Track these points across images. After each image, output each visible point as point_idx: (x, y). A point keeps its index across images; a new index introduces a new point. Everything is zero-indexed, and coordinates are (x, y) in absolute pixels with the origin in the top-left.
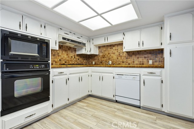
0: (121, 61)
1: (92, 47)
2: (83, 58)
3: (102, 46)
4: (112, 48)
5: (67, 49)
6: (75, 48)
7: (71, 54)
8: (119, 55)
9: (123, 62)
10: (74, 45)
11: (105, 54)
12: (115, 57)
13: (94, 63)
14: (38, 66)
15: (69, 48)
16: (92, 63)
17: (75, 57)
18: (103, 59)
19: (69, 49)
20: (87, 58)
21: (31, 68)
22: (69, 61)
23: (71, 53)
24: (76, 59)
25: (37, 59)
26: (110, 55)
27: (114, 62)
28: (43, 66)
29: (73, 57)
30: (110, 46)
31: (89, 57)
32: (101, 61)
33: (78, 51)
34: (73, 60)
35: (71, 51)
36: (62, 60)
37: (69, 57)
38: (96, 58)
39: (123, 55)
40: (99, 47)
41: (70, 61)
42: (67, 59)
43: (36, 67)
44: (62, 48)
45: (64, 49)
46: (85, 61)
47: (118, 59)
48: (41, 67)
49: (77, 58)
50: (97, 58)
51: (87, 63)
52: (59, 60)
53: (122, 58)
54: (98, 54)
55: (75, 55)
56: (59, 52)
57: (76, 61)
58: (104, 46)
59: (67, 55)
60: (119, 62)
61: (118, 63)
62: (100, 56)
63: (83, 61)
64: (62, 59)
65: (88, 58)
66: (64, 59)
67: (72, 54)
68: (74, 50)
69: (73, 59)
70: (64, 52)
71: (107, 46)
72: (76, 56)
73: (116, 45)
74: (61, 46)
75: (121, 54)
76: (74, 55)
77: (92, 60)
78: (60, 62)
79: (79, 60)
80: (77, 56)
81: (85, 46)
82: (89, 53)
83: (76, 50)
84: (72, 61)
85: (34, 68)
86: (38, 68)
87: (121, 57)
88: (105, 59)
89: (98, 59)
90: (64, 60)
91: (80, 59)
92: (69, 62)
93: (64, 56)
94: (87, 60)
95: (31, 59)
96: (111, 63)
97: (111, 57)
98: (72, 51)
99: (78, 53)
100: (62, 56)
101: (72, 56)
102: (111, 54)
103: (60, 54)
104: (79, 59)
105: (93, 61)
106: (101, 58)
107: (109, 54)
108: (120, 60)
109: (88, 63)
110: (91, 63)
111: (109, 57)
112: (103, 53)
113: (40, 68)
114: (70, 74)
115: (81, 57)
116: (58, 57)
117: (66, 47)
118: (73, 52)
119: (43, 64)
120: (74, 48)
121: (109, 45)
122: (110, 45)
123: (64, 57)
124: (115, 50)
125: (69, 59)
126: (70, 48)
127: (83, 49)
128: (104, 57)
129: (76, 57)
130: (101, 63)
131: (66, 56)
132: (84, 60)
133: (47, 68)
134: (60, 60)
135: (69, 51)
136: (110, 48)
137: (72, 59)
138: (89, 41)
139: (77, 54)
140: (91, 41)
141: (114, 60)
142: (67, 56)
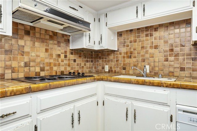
0: (177, 65)
1: (105, 32)
2: (85, 57)
3: (127, 31)
4: (151, 35)
5: (48, 37)
6: (66, 35)
7: (58, 50)
8: (172, 50)
9: (182, 69)
10: (62, 27)
11: (132, 50)
12: (159, 56)
13: (107, 69)
15: (51, 34)
16: (103, 68)
17: (66, 56)
18: (128, 61)
19: (51, 38)
20: (92, 58)
22: (52, 65)
23: (56, 46)
24: (69, 60)
26: (147, 52)
27: (157, 69)
29: (62, 56)
30: (147, 30)
31: (98, 55)
32: (124, 65)
33: (73, 41)
34: (62, 63)
35: (56, 42)
36: (32, 64)
37: (51, 55)
38: (111, 57)
39: (181, 50)
40: (118, 33)
41: (55, 65)
42: (47, 61)
44: (31, 35)
45: (37, 35)
46: (88, 64)
47: (167, 60)
49: (72, 57)
50: (114, 58)
51: (92, 67)
52: (22, 64)
53: (181, 58)
54: (116, 49)
55: (66, 52)
56: (23, 44)
57: (69, 65)
58: (131, 31)
59: (47, 50)
60: (171, 69)
61: (166, 71)
62: (120, 54)
63: (85, 65)
64: (34, 61)
65: (95, 58)
66: (38, 60)
67: (59, 48)
68: (63, 39)
69: (62, 61)
70: (37, 44)
71: (138, 29)
72: (68, 54)
73: (161, 26)
74: (29, 27)
75: (177, 49)
76: (63, 51)
77: (103, 61)
78: (26, 69)
79: (76, 63)
80: (72, 54)
81: (90, 30)
82: (97, 48)
83: (69, 40)
84: (59, 65)
87: (177, 55)
88: (134, 60)
89: (117, 61)
90: (40, 63)
91: (79, 61)
92: (51, 69)
93: (38, 54)
94: (92, 62)
96: (148, 71)
97: (147, 56)
98: (59, 43)
99: (73, 46)
100: (33, 54)
101: (59, 53)
102: (148, 49)
103: (26, 49)
104: (75, 61)
105: (105, 63)
106: (124, 57)
107: (143, 47)
108: (172, 63)
109: (95, 68)
110: (100, 68)
111: (142, 56)
112: (128, 46)
114: (43, 111)
115: (80, 56)
116: (19, 57)
117: (43, 32)
118: (62, 44)
120: (63, 35)
121: (143, 28)
122: (146, 28)
123: (37, 56)
124: (160, 38)
125: (52, 61)
126: (53, 35)
127: (84, 38)
128: (130, 55)
129: (68, 56)
130: (124, 69)
131: (43, 54)
132: (87, 61)
134: (27, 65)
135: (51, 42)
136: (147, 35)
137: (60, 60)
138: (97, 20)
139: (71, 48)
140: (103, 19)
141: (157, 64)
142: (47, 54)
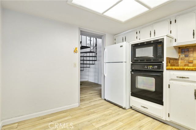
14: (151, 66)
21: (146, 68)
25: (151, 60)
28: (156, 67)
43: (149, 67)
48: (154, 67)
85: (147, 68)
86: (150, 69)
95: (147, 61)
113: (153, 69)
119: (156, 65)
133: (160, 69)
